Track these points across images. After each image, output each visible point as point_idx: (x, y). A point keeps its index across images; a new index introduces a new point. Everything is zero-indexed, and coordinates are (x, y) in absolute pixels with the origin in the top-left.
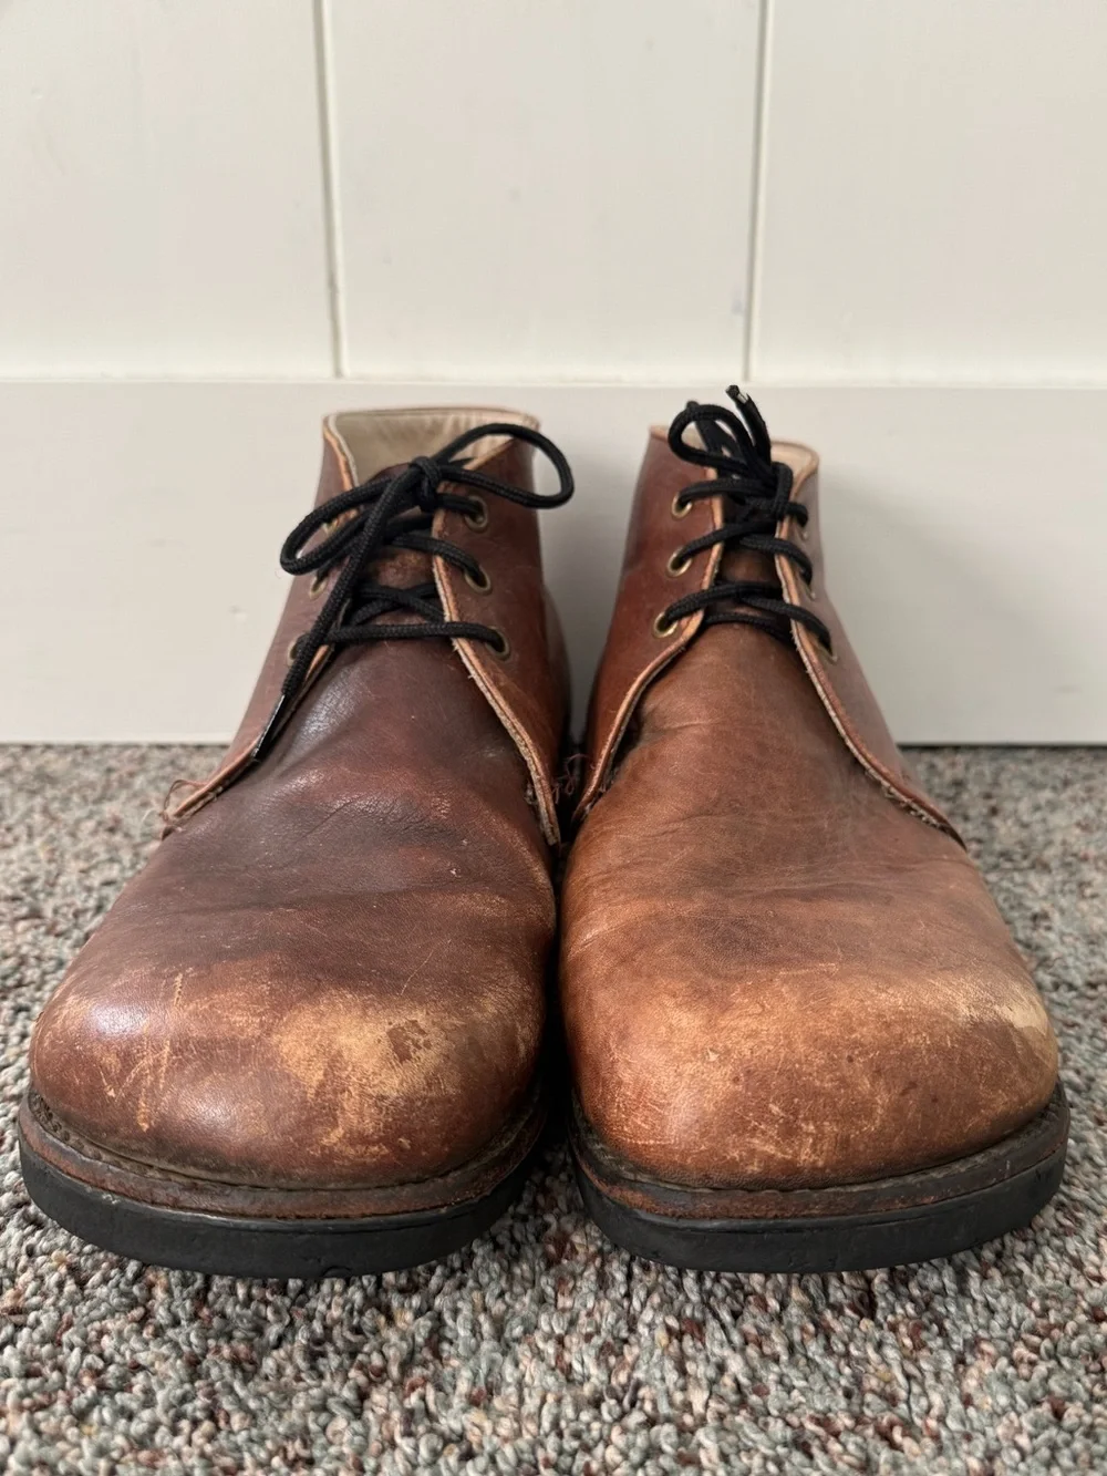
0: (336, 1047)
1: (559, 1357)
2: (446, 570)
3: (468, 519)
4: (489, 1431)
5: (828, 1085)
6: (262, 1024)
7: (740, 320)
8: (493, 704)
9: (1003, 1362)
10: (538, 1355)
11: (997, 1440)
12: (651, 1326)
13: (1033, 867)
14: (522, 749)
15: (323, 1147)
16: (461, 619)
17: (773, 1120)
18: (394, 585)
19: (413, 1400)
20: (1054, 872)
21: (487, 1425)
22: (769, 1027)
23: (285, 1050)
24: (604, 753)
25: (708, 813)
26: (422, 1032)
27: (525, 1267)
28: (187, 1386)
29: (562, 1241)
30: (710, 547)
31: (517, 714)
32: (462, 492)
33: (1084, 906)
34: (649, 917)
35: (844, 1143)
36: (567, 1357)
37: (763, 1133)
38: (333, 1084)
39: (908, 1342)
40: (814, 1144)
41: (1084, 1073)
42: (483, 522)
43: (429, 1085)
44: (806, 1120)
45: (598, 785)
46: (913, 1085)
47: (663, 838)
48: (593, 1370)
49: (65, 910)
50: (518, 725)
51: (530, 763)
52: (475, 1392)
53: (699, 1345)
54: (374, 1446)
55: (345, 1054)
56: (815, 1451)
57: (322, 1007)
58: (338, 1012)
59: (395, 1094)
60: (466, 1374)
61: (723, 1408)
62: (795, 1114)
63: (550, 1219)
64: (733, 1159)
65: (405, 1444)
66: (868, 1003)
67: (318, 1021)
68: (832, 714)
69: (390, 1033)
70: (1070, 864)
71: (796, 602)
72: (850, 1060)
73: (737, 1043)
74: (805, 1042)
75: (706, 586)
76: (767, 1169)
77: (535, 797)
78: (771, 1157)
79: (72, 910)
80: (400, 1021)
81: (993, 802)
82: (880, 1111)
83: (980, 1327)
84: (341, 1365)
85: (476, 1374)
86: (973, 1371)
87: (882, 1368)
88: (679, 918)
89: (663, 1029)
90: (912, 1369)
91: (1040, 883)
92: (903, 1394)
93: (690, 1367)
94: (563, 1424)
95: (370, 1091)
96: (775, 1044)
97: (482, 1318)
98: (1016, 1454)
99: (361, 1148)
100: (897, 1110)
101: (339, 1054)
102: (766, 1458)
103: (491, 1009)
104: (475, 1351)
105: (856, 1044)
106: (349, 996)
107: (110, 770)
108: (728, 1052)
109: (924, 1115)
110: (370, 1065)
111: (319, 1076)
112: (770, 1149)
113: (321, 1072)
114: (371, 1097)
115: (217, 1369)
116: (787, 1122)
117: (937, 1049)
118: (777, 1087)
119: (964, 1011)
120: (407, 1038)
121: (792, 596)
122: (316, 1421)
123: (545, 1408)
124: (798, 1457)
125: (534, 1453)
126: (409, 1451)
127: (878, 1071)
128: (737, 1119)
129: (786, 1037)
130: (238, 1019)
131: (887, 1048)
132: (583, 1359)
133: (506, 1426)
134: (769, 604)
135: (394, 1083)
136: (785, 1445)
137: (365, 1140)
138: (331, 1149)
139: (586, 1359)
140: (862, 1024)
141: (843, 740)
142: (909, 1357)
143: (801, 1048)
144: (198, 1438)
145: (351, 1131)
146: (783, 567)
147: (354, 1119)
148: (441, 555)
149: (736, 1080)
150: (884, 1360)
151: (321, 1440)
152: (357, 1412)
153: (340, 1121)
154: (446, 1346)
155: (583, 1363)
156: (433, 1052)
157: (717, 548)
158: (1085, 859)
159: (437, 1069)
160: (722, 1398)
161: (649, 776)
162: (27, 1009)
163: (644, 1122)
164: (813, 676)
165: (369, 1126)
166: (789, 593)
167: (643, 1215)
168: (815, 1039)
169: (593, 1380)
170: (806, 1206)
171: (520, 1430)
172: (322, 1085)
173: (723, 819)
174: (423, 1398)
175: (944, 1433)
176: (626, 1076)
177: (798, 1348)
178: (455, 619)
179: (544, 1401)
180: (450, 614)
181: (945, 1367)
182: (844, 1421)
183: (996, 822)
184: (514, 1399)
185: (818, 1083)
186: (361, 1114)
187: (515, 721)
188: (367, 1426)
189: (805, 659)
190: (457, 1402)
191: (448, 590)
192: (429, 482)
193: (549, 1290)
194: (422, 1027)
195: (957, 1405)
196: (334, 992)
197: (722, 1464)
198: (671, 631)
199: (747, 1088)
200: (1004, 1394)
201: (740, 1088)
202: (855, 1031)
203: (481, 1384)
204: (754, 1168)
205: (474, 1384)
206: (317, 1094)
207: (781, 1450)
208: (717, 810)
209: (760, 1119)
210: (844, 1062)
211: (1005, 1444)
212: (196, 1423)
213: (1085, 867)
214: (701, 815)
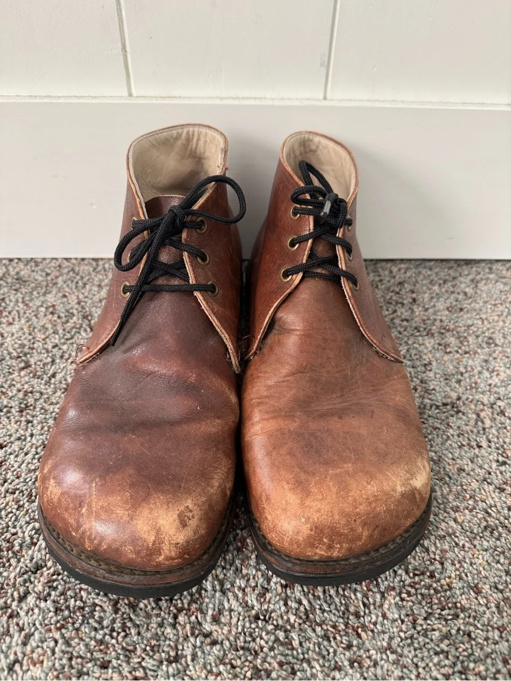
0: (158, 525)
1: (243, 599)
2: (189, 258)
3: (198, 230)
4: (220, 633)
5: (346, 531)
6: (129, 515)
7: (324, 70)
8: (212, 320)
9: (398, 598)
10: (236, 597)
11: (393, 633)
12: (276, 583)
13: (427, 335)
14: (225, 340)
15: (157, 562)
16: (197, 281)
17: (325, 544)
18: (165, 261)
19: (193, 618)
20: (436, 338)
21: (220, 631)
22: (325, 507)
23: (139, 527)
24: (259, 337)
25: (302, 372)
26: (191, 511)
27: (230, 555)
28: (114, 615)
29: (243, 541)
30: (307, 240)
31: (222, 325)
32: (194, 218)
33: (446, 358)
34: (277, 430)
35: (350, 549)
36: (246, 598)
37: (320, 548)
38: (158, 542)
39: (365, 588)
40: (339, 551)
41: (438, 454)
42: (205, 228)
43: (195, 534)
44: (337, 544)
45: (257, 349)
46: (377, 526)
47: (282, 384)
48: (255, 603)
49: (39, 363)
50: (223, 331)
51: (228, 346)
52: (215, 613)
53: (292, 591)
54: (181, 639)
55: (162, 528)
56: (332, 639)
57: (152, 506)
58: (158, 508)
59: (182, 541)
60: (211, 606)
61: (301, 621)
62: (333, 541)
63: (238, 531)
64: (309, 555)
65: (192, 639)
66: (363, 492)
67: (150, 513)
68: (356, 317)
69: (178, 516)
70: (442, 333)
71: (344, 268)
72: (355, 521)
73: (313, 514)
74: (338, 514)
75: (304, 261)
76: (321, 558)
77: (230, 358)
78: (323, 555)
79: (42, 363)
80: (182, 508)
81: (414, 295)
82: (364, 538)
83: (391, 582)
84: (167, 606)
85: (214, 605)
86: (387, 602)
87: (356, 602)
88: (289, 431)
89: (283, 502)
90: (365, 600)
91: (430, 343)
92: (362, 614)
93: (289, 603)
94: (246, 630)
95: (173, 542)
96: (327, 515)
97: (216, 583)
98: (399, 639)
99: (171, 561)
100: (371, 536)
101: (160, 528)
102: (314, 644)
103: (216, 484)
104: (213, 596)
105: (358, 514)
106: (162, 497)
107: (48, 274)
108: (309, 518)
109: (380, 535)
110: (172, 532)
111: (153, 538)
112: (323, 553)
113: (154, 536)
114: (173, 544)
115: (124, 609)
116: (329, 545)
117: (388, 511)
118: (327, 533)
119: (400, 489)
120: (185, 516)
121: (342, 265)
122: (160, 631)
123: (239, 624)
124: (325, 643)
125: (236, 641)
126: (193, 642)
127: (365, 524)
128: (311, 542)
129: (331, 512)
130: (120, 512)
131: (369, 514)
132: (252, 599)
133: (226, 629)
134: (332, 268)
135: (181, 538)
136: (322, 638)
137: (173, 559)
138: (160, 562)
139: (253, 599)
140: (361, 504)
141: (359, 327)
142: (365, 596)
143: (336, 517)
144: (120, 639)
145: (167, 557)
146: (339, 251)
147: (168, 552)
148: (187, 251)
149: (311, 530)
150: (357, 599)
151: (163, 638)
152: (174, 626)
153: (162, 553)
154: (203, 592)
155: (252, 601)
156: (195, 520)
157: (310, 241)
158: (448, 330)
159: (197, 526)
160: (300, 618)
161: (277, 350)
162: (31, 422)
163: (276, 537)
164: (349, 300)
165: (173, 554)
166: (341, 263)
167: (274, 566)
168: (342, 513)
169: (255, 608)
170: (334, 570)
171: (231, 630)
172: (154, 541)
173: (308, 375)
174: (197, 617)
175: (376, 630)
176: (269, 517)
177: (327, 592)
178: (194, 282)
179: (239, 620)
180: (192, 281)
181: (377, 600)
182: (342, 627)
183: (415, 307)
184: (228, 617)
185: (342, 531)
186: (170, 551)
187: (222, 329)
188: (178, 631)
189: (346, 293)
190: (209, 619)
191: (191, 268)
192: (179, 220)
193: (239, 565)
194: (191, 508)
195: (380, 619)
196: (155, 495)
197: (300, 647)
198: (288, 279)
199: (315, 533)
200: (397, 613)
201: (313, 533)
202: (357, 508)
203: (217, 610)
204: (317, 558)
205: (214, 610)
206: (153, 545)
207: (320, 640)
208: (306, 371)
209: (320, 544)
210: (353, 522)
211: (396, 634)
212: (119, 633)
213: (448, 334)
214: (299, 373)
